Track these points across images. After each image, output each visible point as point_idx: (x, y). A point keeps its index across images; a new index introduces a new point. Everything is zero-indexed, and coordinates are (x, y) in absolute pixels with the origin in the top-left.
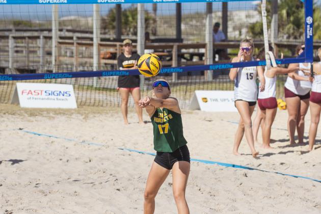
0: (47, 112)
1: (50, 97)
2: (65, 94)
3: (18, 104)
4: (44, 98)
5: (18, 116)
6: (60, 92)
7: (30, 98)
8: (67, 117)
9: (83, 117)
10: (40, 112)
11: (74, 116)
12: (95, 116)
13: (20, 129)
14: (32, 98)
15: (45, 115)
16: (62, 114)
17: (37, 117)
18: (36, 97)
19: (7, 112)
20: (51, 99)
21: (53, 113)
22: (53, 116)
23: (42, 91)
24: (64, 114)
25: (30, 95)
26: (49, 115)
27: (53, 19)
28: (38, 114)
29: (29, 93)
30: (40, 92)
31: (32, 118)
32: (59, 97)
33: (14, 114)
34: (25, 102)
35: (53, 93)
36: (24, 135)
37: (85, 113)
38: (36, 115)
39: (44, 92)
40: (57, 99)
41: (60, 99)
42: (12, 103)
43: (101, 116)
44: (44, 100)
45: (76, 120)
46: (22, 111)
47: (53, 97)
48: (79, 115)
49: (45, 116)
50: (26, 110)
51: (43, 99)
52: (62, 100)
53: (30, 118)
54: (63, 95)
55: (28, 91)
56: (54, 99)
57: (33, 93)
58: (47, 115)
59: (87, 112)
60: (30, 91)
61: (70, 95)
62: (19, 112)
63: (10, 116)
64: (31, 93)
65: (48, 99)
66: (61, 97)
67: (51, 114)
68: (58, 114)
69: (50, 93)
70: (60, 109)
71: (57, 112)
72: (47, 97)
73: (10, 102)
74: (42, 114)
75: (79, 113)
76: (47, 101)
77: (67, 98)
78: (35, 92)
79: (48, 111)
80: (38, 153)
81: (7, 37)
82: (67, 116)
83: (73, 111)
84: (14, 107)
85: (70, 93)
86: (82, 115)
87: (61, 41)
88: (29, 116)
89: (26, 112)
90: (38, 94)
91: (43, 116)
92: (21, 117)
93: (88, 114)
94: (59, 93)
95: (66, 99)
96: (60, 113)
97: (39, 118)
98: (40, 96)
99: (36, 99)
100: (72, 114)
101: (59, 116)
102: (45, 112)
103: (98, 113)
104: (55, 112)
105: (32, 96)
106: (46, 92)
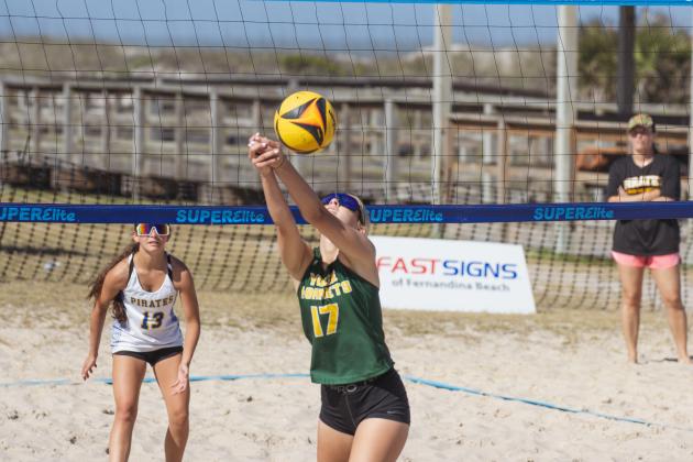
0: (457, 324)
1: (458, 278)
2: (501, 273)
4: (439, 281)
6: (487, 265)
7: (401, 281)
8: (516, 339)
9: (562, 339)
10: (436, 324)
11: (533, 337)
12: (596, 338)
14: (405, 282)
15: (450, 333)
16: (500, 332)
17: (428, 336)
18: (419, 278)
20: (461, 285)
21: (475, 326)
22: (476, 334)
23: (433, 262)
24: (506, 330)
25: (400, 274)
26: (463, 332)
28: (430, 328)
29: (396, 267)
30: (429, 265)
31: (412, 340)
32: (482, 280)
37: (565, 328)
38: (426, 332)
39: (439, 267)
40: (479, 285)
41: (486, 287)
43: (614, 338)
44: (439, 289)
45: (545, 348)
47: (465, 279)
48: (548, 333)
49: (453, 336)
50: (396, 317)
51: (436, 285)
52: (494, 288)
53: (407, 339)
54: (496, 275)
55: (393, 263)
56: (470, 287)
57: (409, 266)
58: (457, 332)
59: (569, 325)
60: (401, 260)
61: (515, 275)
64: (404, 268)
65: (452, 285)
66: (490, 280)
67: (469, 330)
68: (488, 331)
69: (459, 267)
70: (487, 315)
71: (486, 324)
72: (449, 279)
74: (442, 330)
75: (548, 328)
76: (448, 290)
77: (507, 282)
78: (413, 263)
79: (458, 319)
80: (459, 443)
82: (516, 335)
83: (529, 322)
85: (516, 270)
86: (558, 333)
87: (457, 116)
88: (405, 335)
90: (425, 270)
91: (447, 336)
93: (574, 331)
94: (482, 267)
95: (505, 287)
96: (494, 328)
97: (436, 340)
98: (427, 277)
99: (416, 284)
100: (529, 329)
101: (491, 336)
102: (451, 325)
103: (605, 329)
104: (479, 323)
105: (405, 277)
106: (445, 265)
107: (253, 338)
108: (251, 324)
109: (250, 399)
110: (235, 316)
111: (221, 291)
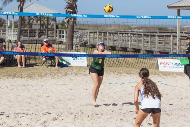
0: (173, 74)
1: (174, 66)
3: (159, 69)
5: (158, 75)
10: (169, 74)
13: (158, 82)
15: (171, 75)
18: (167, 66)
19: (153, 73)
22: (176, 76)
23: (170, 63)
25: (164, 65)
27: (177, 27)
31: (164, 77)
32: (178, 66)
33: (156, 74)
34: (162, 68)
35: (176, 64)
36: (160, 85)
38: (167, 75)
39: (171, 64)
40: (178, 67)
42: (155, 69)
46: (160, 73)
47: (176, 66)
50: (162, 72)
51: (170, 67)
53: (163, 76)
55: (163, 63)
57: (166, 64)
62: (158, 73)
63: (154, 75)
65: (173, 67)
66: (180, 66)
67: (175, 75)
70: (179, 72)
73: (155, 68)
78: (167, 63)
79: (173, 73)
80: (167, 94)
81: (155, 36)
84: (156, 71)
87: (181, 38)
89: (162, 74)
92: (159, 76)
94: (179, 64)
96: (179, 74)
97: (168, 77)
98: (169, 66)
101: (178, 76)
102: (171, 74)
104: (177, 74)
105: (165, 66)
106: (172, 63)
107: (136, 76)
108: (137, 74)
109: (133, 87)
110: (134, 72)
111: (136, 68)
